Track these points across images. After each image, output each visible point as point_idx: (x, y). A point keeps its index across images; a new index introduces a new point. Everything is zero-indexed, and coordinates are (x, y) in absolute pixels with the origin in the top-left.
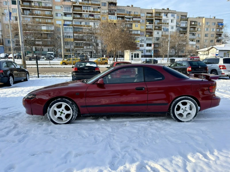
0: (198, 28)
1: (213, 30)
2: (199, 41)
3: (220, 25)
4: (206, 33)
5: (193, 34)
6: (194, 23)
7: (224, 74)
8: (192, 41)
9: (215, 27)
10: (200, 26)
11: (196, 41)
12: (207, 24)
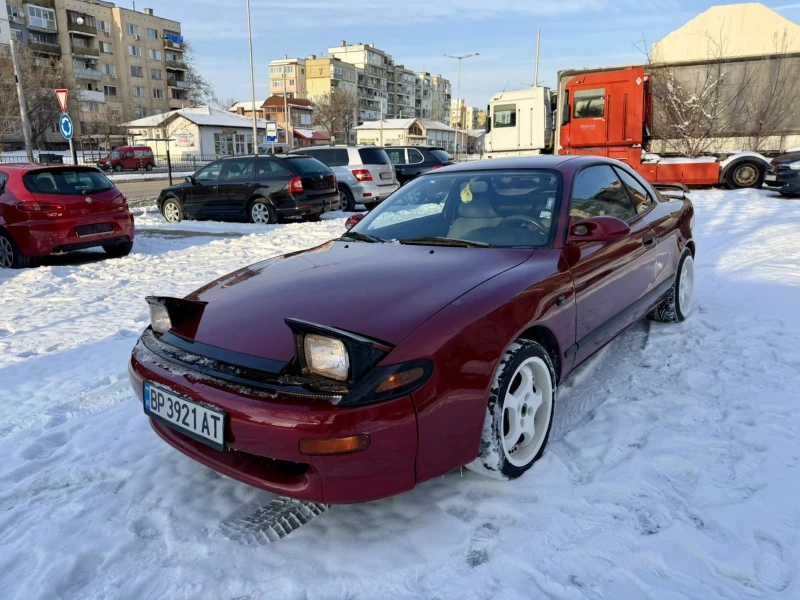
0: (101, 43)
1: (155, 56)
2: (113, 91)
3: (172, 40)
4: (134, 62)
5: (88, 64)
6: (85, 22)
7: (370, 194)
8: (90, 89)
9: (158, 44)
10: (107, 35)
11: (103, 89)
12: (132, 32)
